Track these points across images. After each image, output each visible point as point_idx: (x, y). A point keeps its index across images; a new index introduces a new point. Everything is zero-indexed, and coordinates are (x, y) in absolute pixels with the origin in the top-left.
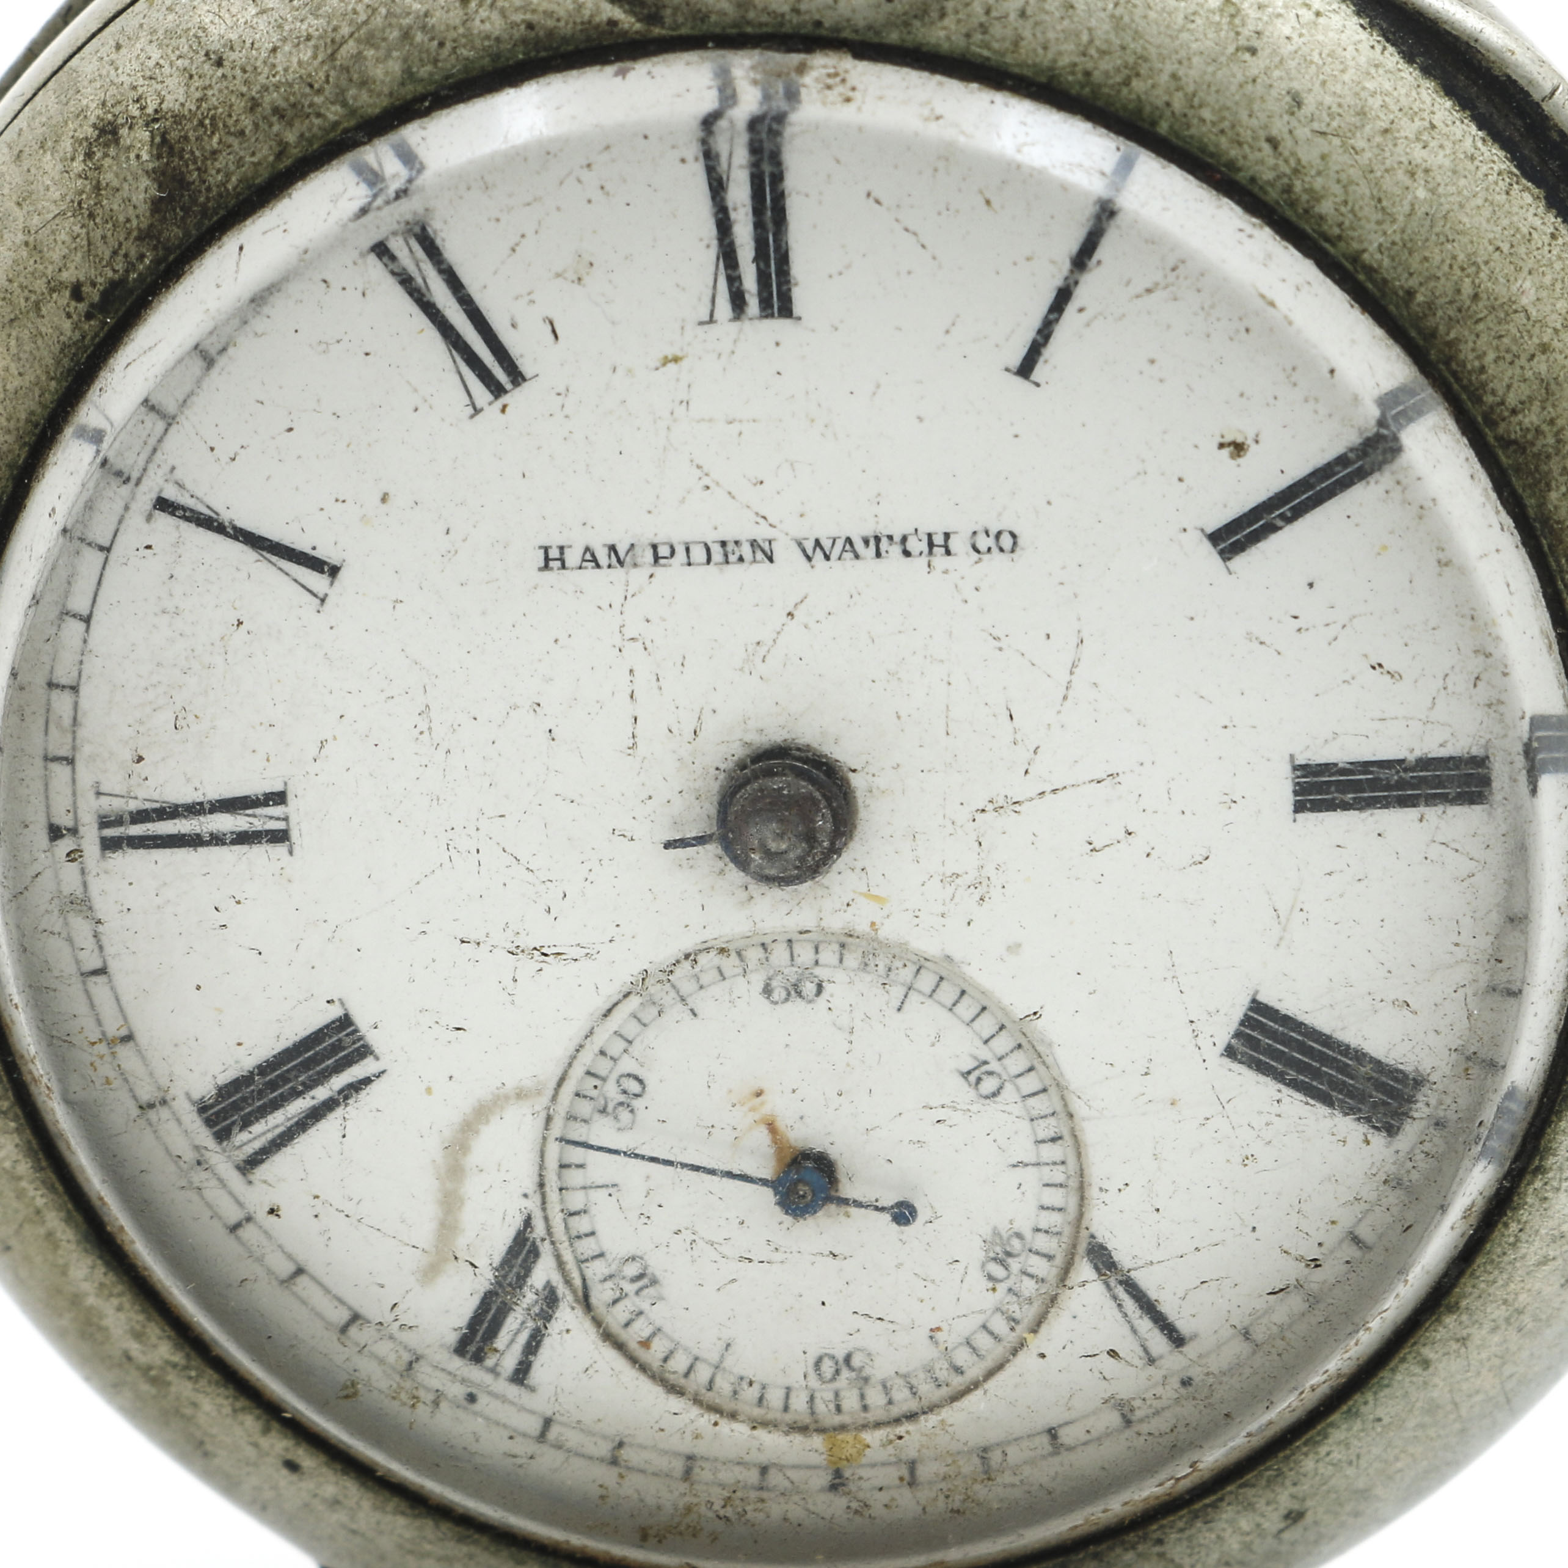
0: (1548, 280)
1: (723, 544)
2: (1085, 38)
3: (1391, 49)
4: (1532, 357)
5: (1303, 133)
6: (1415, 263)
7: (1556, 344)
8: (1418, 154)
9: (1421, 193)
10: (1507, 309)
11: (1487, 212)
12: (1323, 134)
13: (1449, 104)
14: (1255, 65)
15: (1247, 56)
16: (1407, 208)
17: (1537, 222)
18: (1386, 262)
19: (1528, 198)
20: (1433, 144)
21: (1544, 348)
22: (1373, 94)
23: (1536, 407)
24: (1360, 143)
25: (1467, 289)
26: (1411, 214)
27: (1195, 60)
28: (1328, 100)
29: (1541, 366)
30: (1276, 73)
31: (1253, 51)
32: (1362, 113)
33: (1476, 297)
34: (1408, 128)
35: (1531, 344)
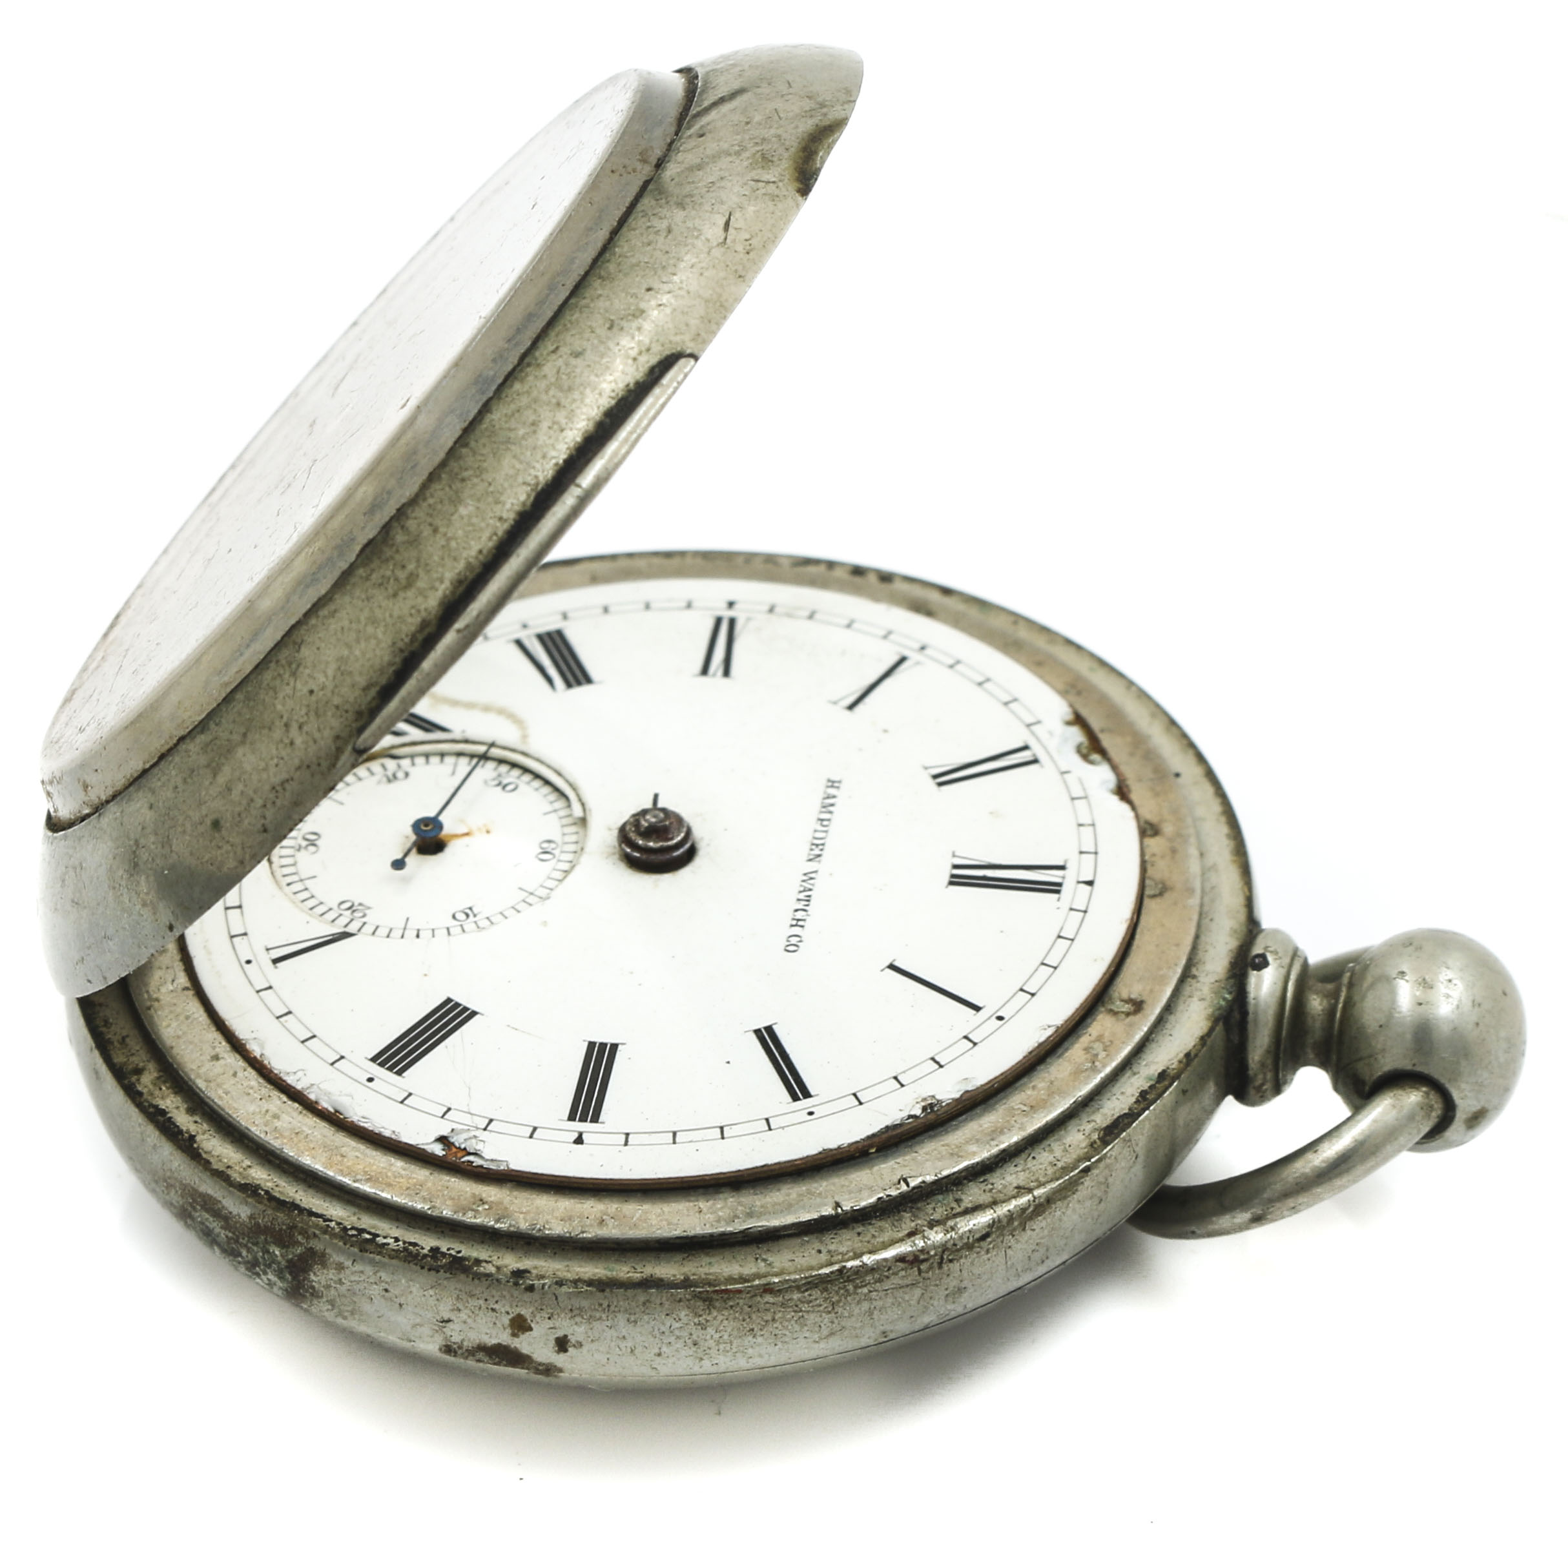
0: (474, 520)
4: (431, 525)
5: (560, 362)
6: (483, 440)
7: (438, 536)
8: (545, 425)
9: (521, 432)
10: (456, 501)
11: (511, 472)
12: (558, 372)
13: (579, 439)
14: (602, 331)
15: (607, 325)
17: (508, 506)
19: (523, 497)
20: (552, 432)
21: (435, 531)
22: (581, 393)
24: (551, 393)
27: (608, 303)
28: (578, 370)
29: (427, 531)
30: (596, 342)
31: (610, 328)
32: (570, 389)
33: (463, 480)
34: (561, 416)
35: (438, 522)
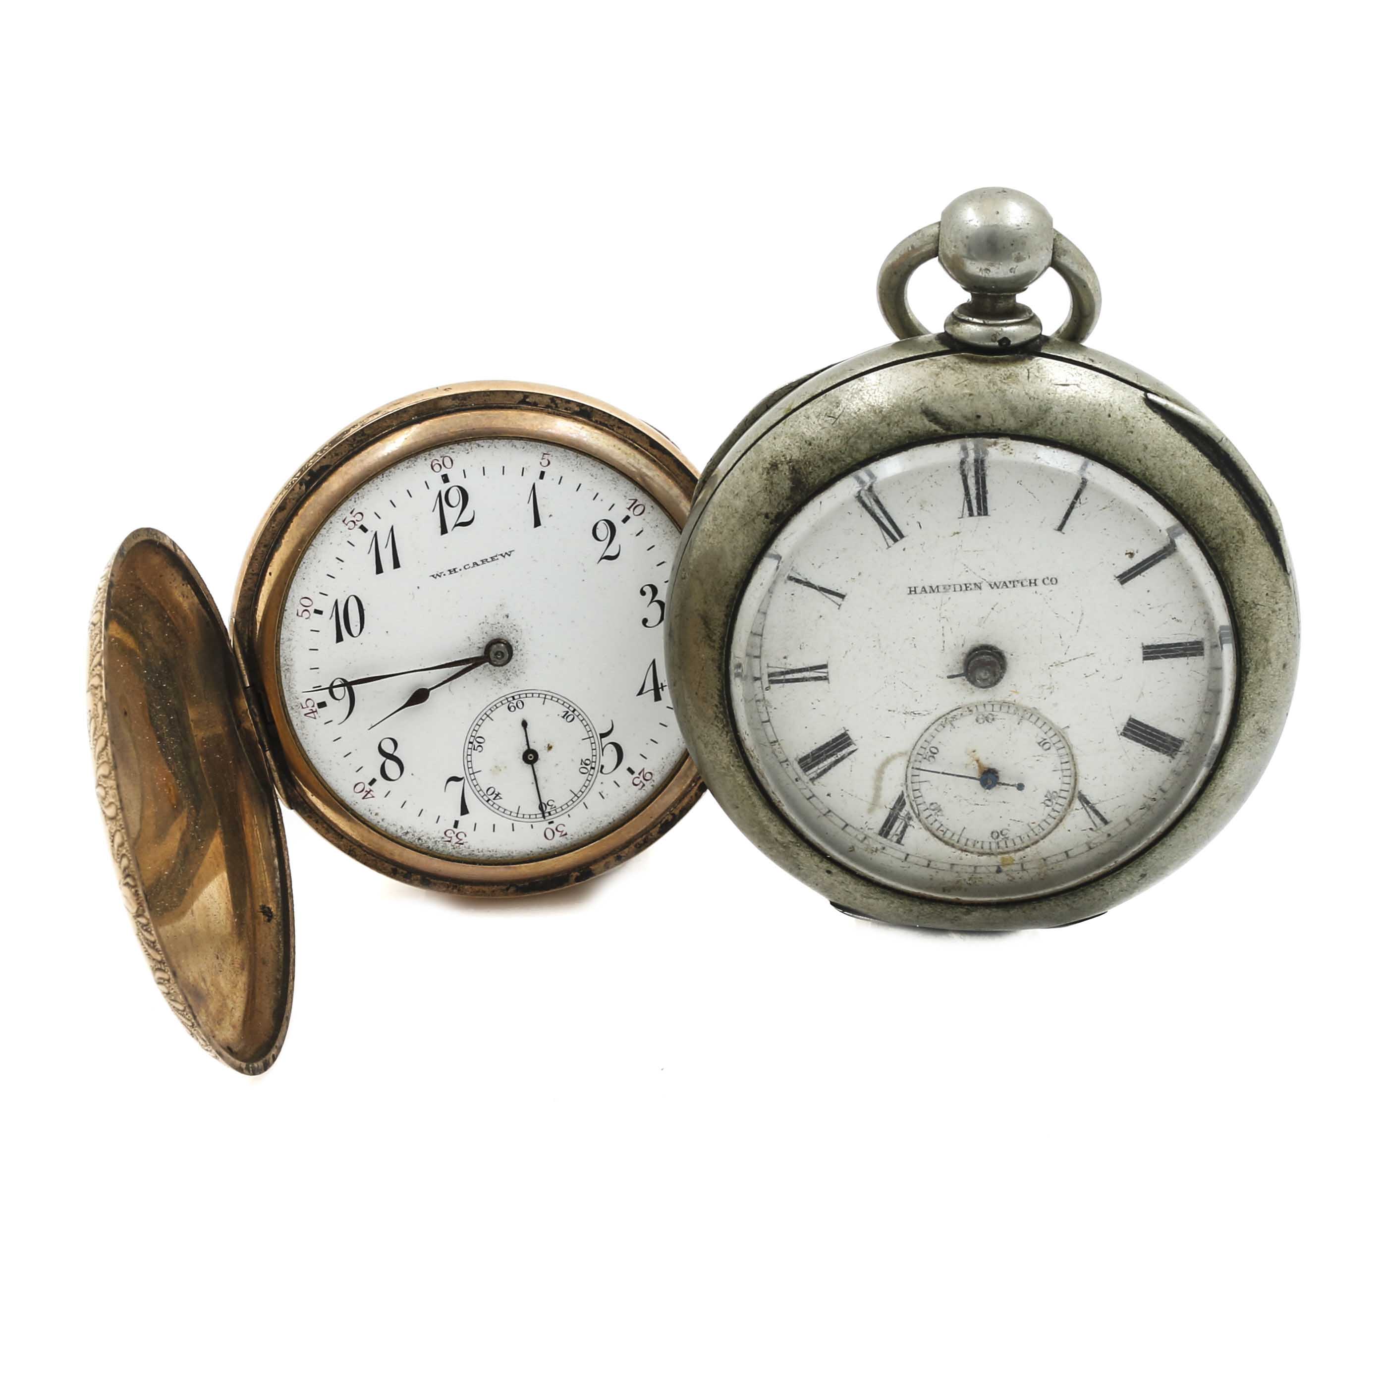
0: (1222, 497)
1: (966, 585)
2: (1081, 431)
3: (1172, 429)
4: (1218, 522)
5: (1148, 457)
6: (1183, 495)
7: (1225, 517)
8: (1183, 461)
9: (1184, 473)
10: (1210, 507)
11: (1204, 477)
12: (1154, 457)
13: (1190, 445)
14: (1133, 437)
15: (1130, 434)
16: (1180, 478)
17: (1218, 480)
18: (1174, 496)
19: (1215, 473)
20: (1187, 458)
21: (1222, 519)
22: (1168, 443)
23: (1220, 537)
24: (1165, 459)
25: (1199, 502)
26: (1181, 480)
27: (1115, 436)
28: (1155, 446)
29: (1221, 524)
30: (1139, 439)
31: (1132, 432)
32: (1165, 450)
33: (1201, 505)
34: (1179, 453)
35: (1218, 518)
